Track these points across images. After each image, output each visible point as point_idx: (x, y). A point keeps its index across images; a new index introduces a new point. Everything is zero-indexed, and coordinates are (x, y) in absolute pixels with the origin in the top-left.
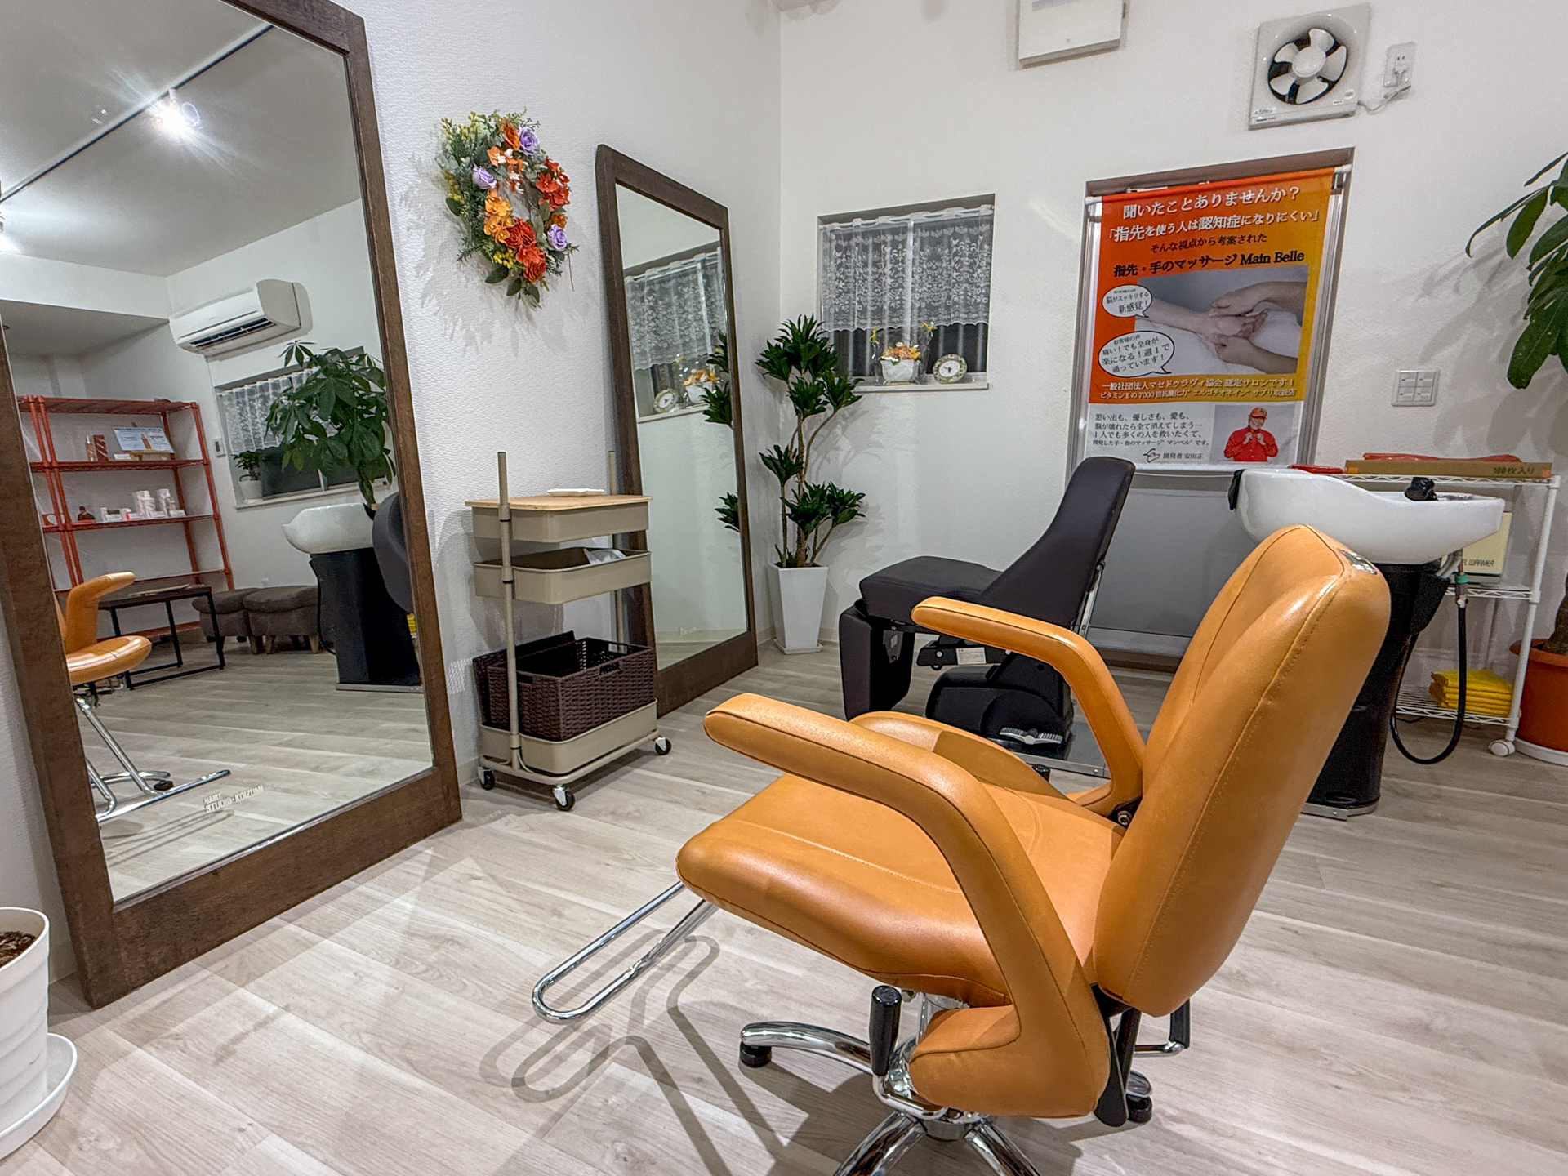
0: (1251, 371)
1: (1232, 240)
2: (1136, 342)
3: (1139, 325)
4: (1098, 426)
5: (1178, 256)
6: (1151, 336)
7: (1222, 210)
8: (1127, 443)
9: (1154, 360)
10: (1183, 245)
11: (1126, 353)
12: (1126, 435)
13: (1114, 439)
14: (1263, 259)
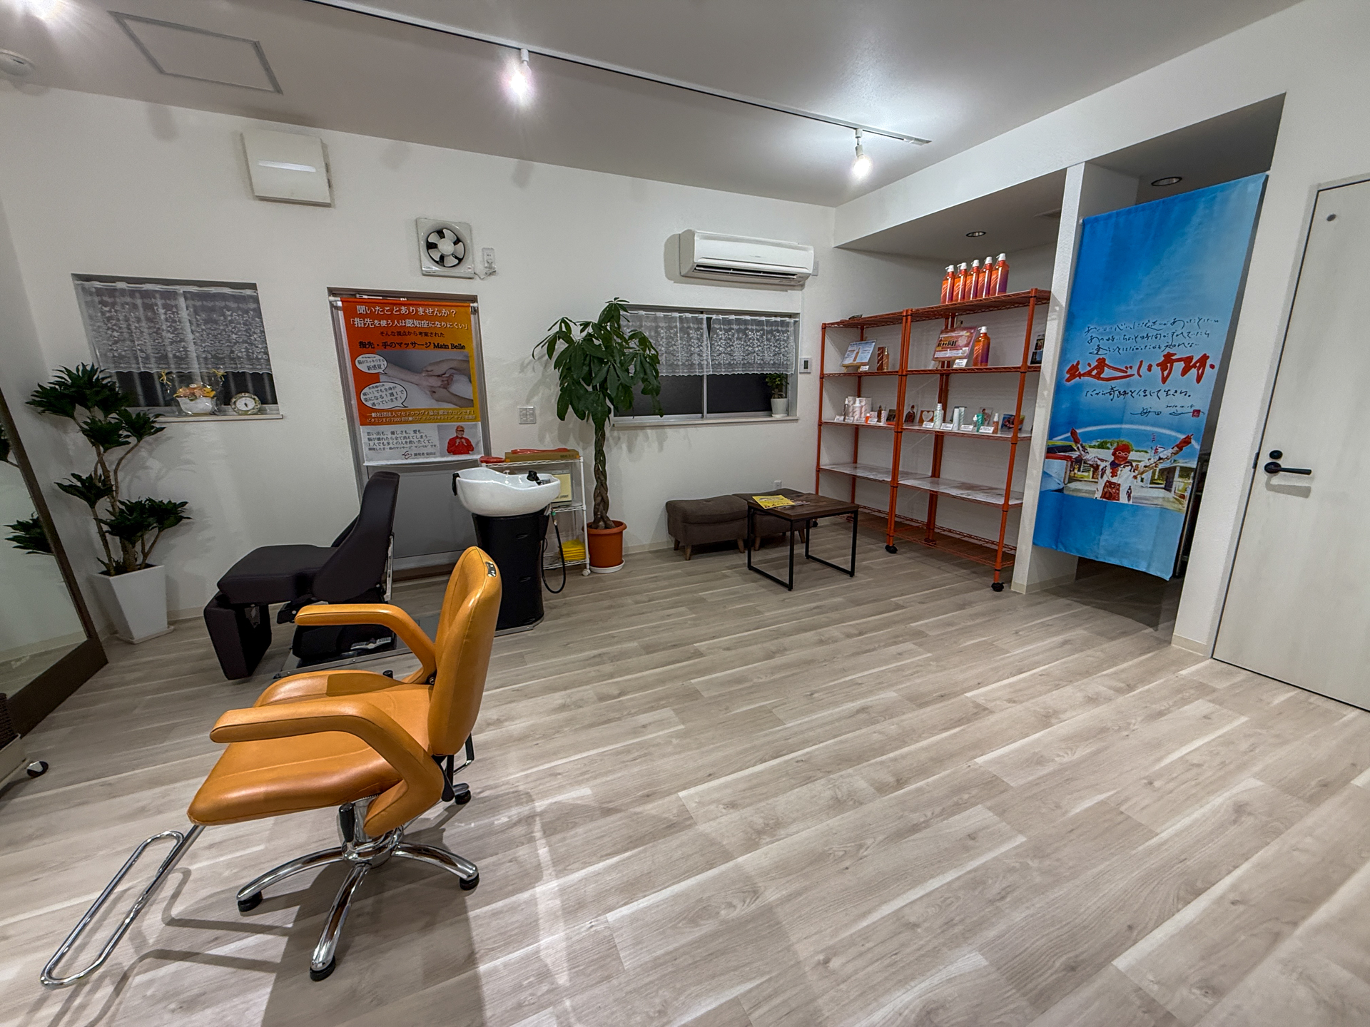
0: (453, 406)
1: (426, 334)
2: (383, 388)
3: (382, 378)
4: (369, 440)
5: (397, 339)
6: (392, 385)
7: (416, 316)
8: (390, 448)
9: (396, 398)
10: (399, 333)
11: (378, 395)
12: (388, 443)
13: (382, 446)
14: (444, 347)
